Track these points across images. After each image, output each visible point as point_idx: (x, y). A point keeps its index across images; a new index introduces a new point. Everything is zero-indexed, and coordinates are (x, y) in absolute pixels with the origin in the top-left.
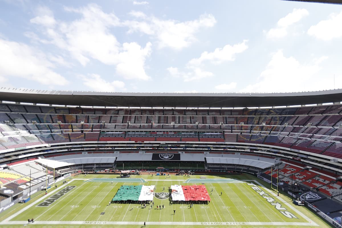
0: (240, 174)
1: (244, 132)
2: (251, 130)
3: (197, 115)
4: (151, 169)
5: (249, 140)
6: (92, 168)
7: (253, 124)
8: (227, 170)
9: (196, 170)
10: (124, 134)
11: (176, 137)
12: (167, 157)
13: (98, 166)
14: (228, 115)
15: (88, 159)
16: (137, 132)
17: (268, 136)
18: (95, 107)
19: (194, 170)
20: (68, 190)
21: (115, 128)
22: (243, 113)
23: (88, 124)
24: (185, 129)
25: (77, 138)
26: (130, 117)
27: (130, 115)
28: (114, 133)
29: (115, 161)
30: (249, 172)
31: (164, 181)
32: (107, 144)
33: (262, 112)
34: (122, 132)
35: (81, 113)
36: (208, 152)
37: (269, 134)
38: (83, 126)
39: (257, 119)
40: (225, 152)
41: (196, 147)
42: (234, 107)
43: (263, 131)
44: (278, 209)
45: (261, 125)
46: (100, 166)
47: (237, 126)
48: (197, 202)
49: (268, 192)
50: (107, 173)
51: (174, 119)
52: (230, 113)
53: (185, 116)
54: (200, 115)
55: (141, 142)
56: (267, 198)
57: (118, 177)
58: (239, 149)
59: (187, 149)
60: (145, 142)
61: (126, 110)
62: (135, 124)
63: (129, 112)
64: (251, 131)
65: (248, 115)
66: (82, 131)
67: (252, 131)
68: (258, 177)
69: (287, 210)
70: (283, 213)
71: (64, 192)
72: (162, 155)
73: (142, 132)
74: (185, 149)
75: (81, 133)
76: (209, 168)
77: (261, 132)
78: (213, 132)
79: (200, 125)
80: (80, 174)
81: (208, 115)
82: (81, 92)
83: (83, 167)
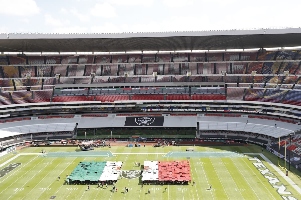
0: (243, 145)
1: (256, 86)
2: (266, 82)
3: (189, 61)
4: (123, 139)
5: (261, 97)
6: (44, 138)
7: (269, 74)
8: (226, 139)
9: (184, 139)
10: (87, 91)
11: (158, 94)
12: (145, 122)
13: (52, 136)
14: (235, 60)
15: (39, 126)
16: (104, 87)
17: (289, 91)
18: (44, 54)
19: (180, 140)
20: (11, 168)
21: (74, 83)
22: (257, 57)
23: (36, 78)
24: (171, 82)
25: (22, 98)
26: (95, 67)
27: (94, 64)
28: (73, 90)
29: (76, 129)
30: (257, 143)
31: (137, 155)
32: (64, 105)
33: (286, 55)
34: (83, 88)
35: (25, 62)
36: (203, 115)
37: (292, 88)
38: (29, 82)
39: (277, 66)
40: (227, 114)
41: (186, 108)
42: (244, 49)
43: (283, 85)
44: (280, 193)
45: (282, 75)
46: (55, 136)
47: (246, 77)
48: (174, 182)
49: (274, 169)
50: (64, 144)
51: (156, 68)
52: (237, 57)
53: (172, 63)
54: (194, 61)
55: (109, 102)
56: (270, 178)
57: (77, 151)
58: (247, 109)
59: (173, 110)
60: (115, 102)
61: (89, 56)
62: (101, 77)
63: (93, 60)
64: (265, 84)
65: (265, 60)
66: (29, 89)
67: (267, 84)
68: (267, 149)
69: (292, 195)
70: (285, 198)
71: (5, 172)
72: (139, 119)
73: (112, 87)
74: (171, 110)
75: (26, 91)
76: (201, 136)
77: (280, 86)
78: (210, 86)
79: (193, 75)
80: (28, 147)
81: (206, 61)
82: (20, 35)
83: (31, 137)
